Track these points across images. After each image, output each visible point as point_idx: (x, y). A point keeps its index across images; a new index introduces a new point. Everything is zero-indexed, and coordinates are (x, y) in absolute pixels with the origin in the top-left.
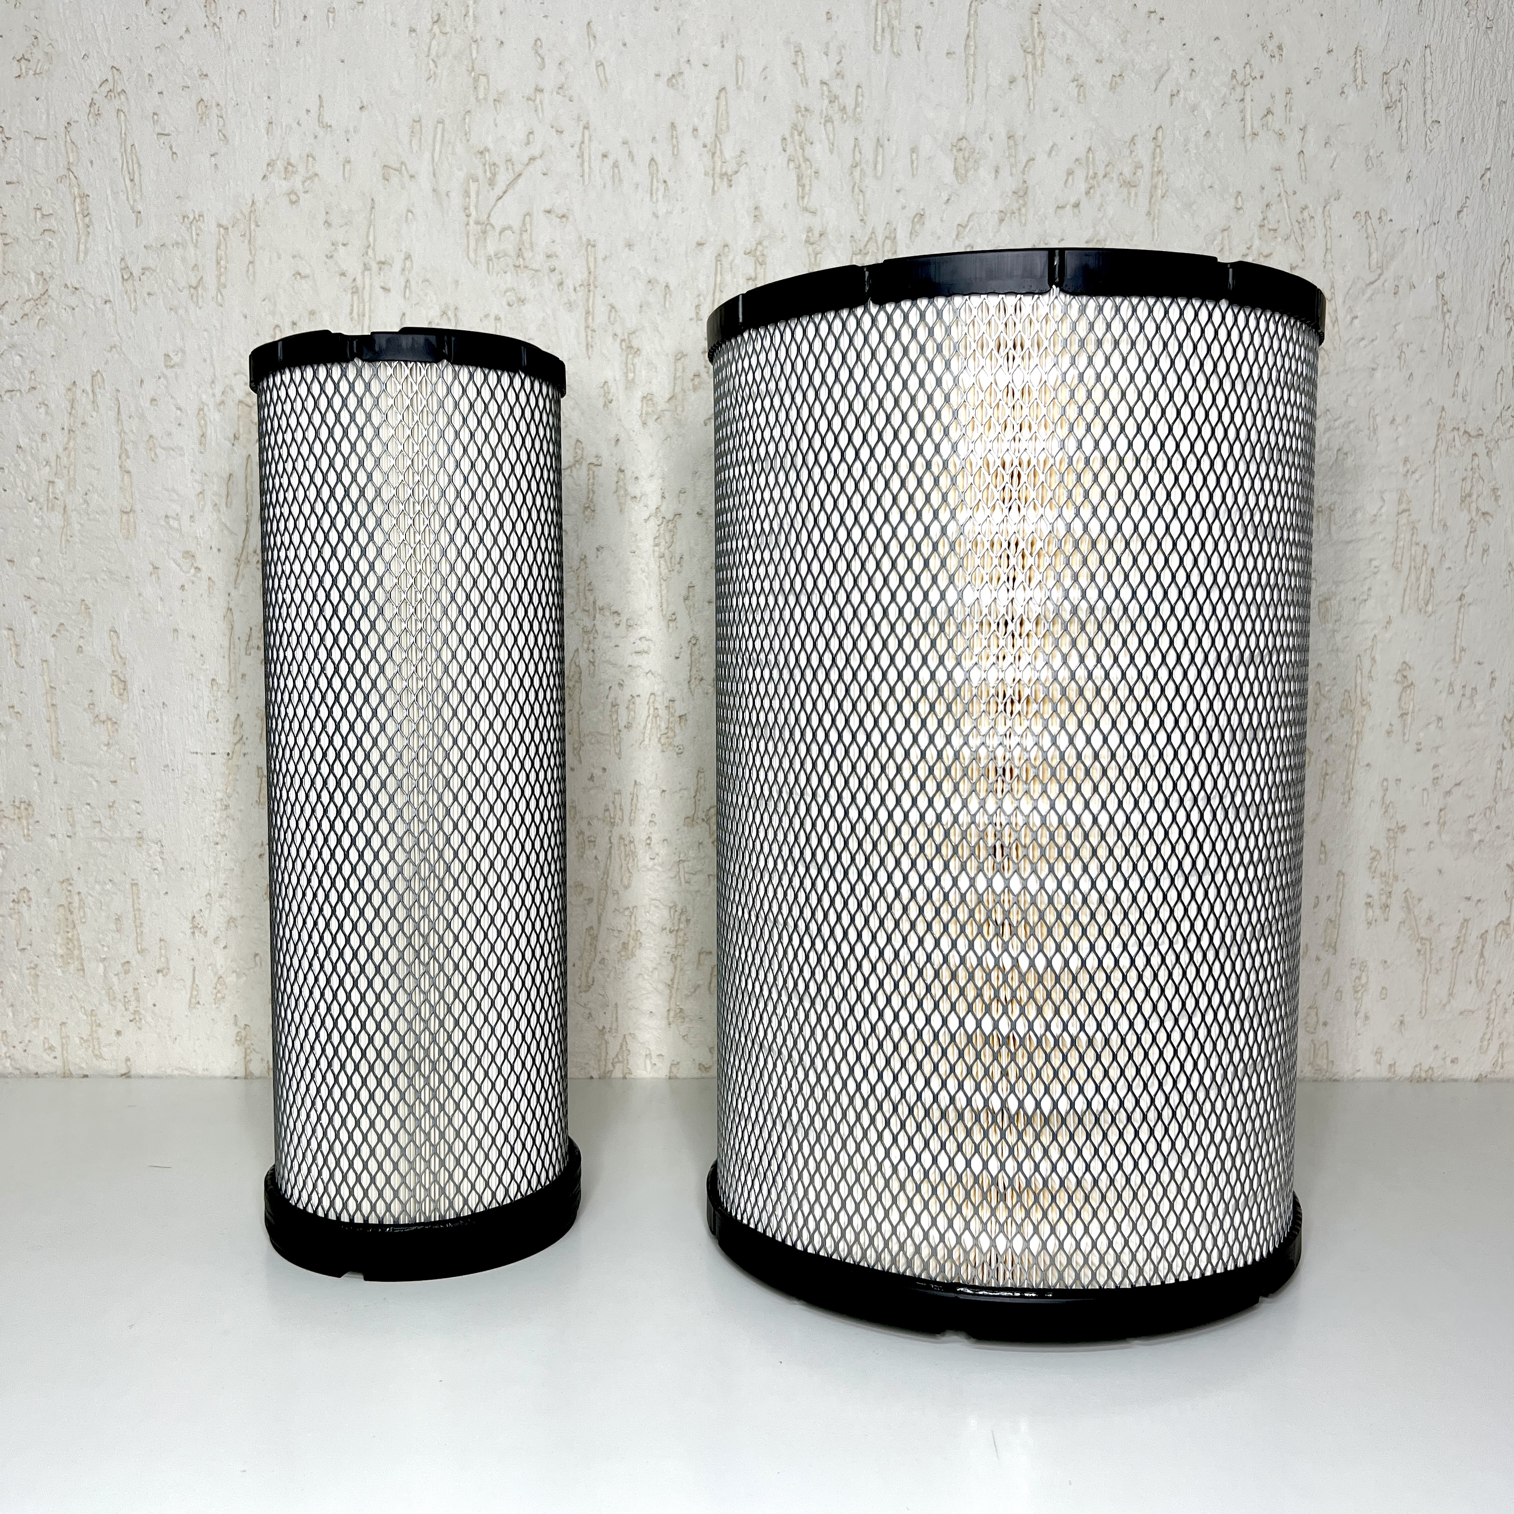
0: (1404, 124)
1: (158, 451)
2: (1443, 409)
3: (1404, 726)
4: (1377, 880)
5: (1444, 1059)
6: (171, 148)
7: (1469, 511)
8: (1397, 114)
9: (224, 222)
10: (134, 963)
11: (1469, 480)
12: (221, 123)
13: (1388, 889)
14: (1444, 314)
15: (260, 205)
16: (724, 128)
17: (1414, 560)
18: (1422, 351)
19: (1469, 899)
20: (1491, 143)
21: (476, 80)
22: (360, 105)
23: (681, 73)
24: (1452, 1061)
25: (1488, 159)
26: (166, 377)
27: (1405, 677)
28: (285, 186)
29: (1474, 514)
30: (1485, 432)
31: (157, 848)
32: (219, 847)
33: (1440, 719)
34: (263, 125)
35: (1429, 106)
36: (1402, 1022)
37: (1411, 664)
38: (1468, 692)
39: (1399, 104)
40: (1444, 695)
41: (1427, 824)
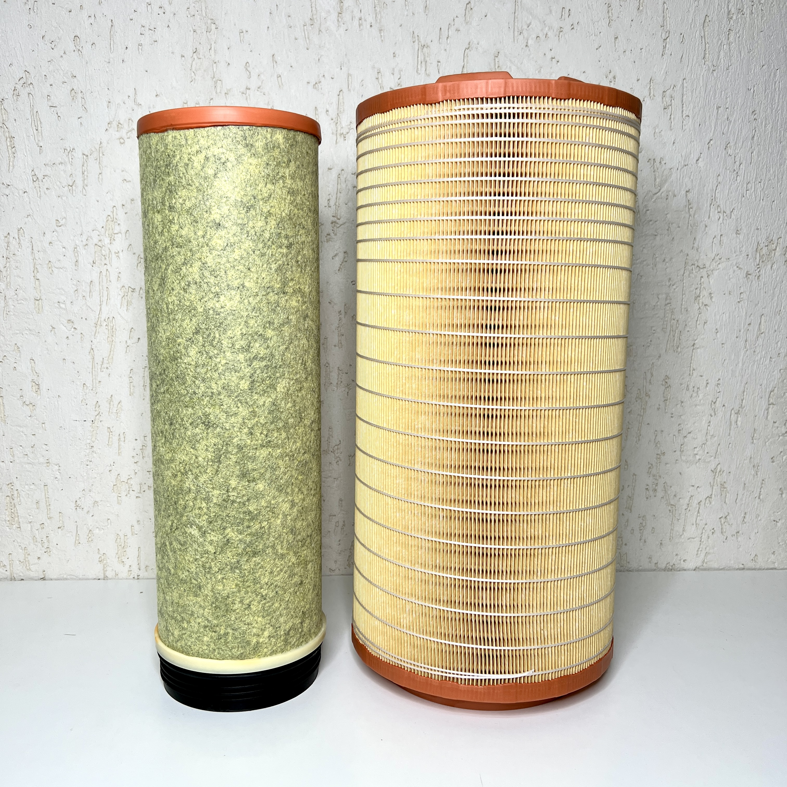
0: (672, 117)
1: (54, 269)
2: (688, 255)
3: (666, 406)
4: (651, 478)
5: (680, 560)
6: (57, 113)
7: (698, 304)
8: (669, 111)
9: (86, 153)
10: (46, 524)
11: (699, 289)
12: (83, 102)
13: (656, 482)
14: (689, 209)
15: (104, 144)
16: (342, 110)
17: (672, 327)
18: (679, 227)
19: (693, 486)
20: (713, 127)
21: (216, 82)
22: (155, 94)
23: (320, 82)
24: (684, 561)
25: (712, 134)
26: (57, 231)
27: (666, 382)
28: (118, 135)
29: (701, 305)
30: (707, 266)
31: (57, 467)
32: (88, 467)
33: (682, 402)
34: (105, 104)
35: (684, 108)
36: (661, 543)
37: (669, 376)
38: (696, 389)
39: (670, 107)
40: (685, 390)
41: (675, 451)
